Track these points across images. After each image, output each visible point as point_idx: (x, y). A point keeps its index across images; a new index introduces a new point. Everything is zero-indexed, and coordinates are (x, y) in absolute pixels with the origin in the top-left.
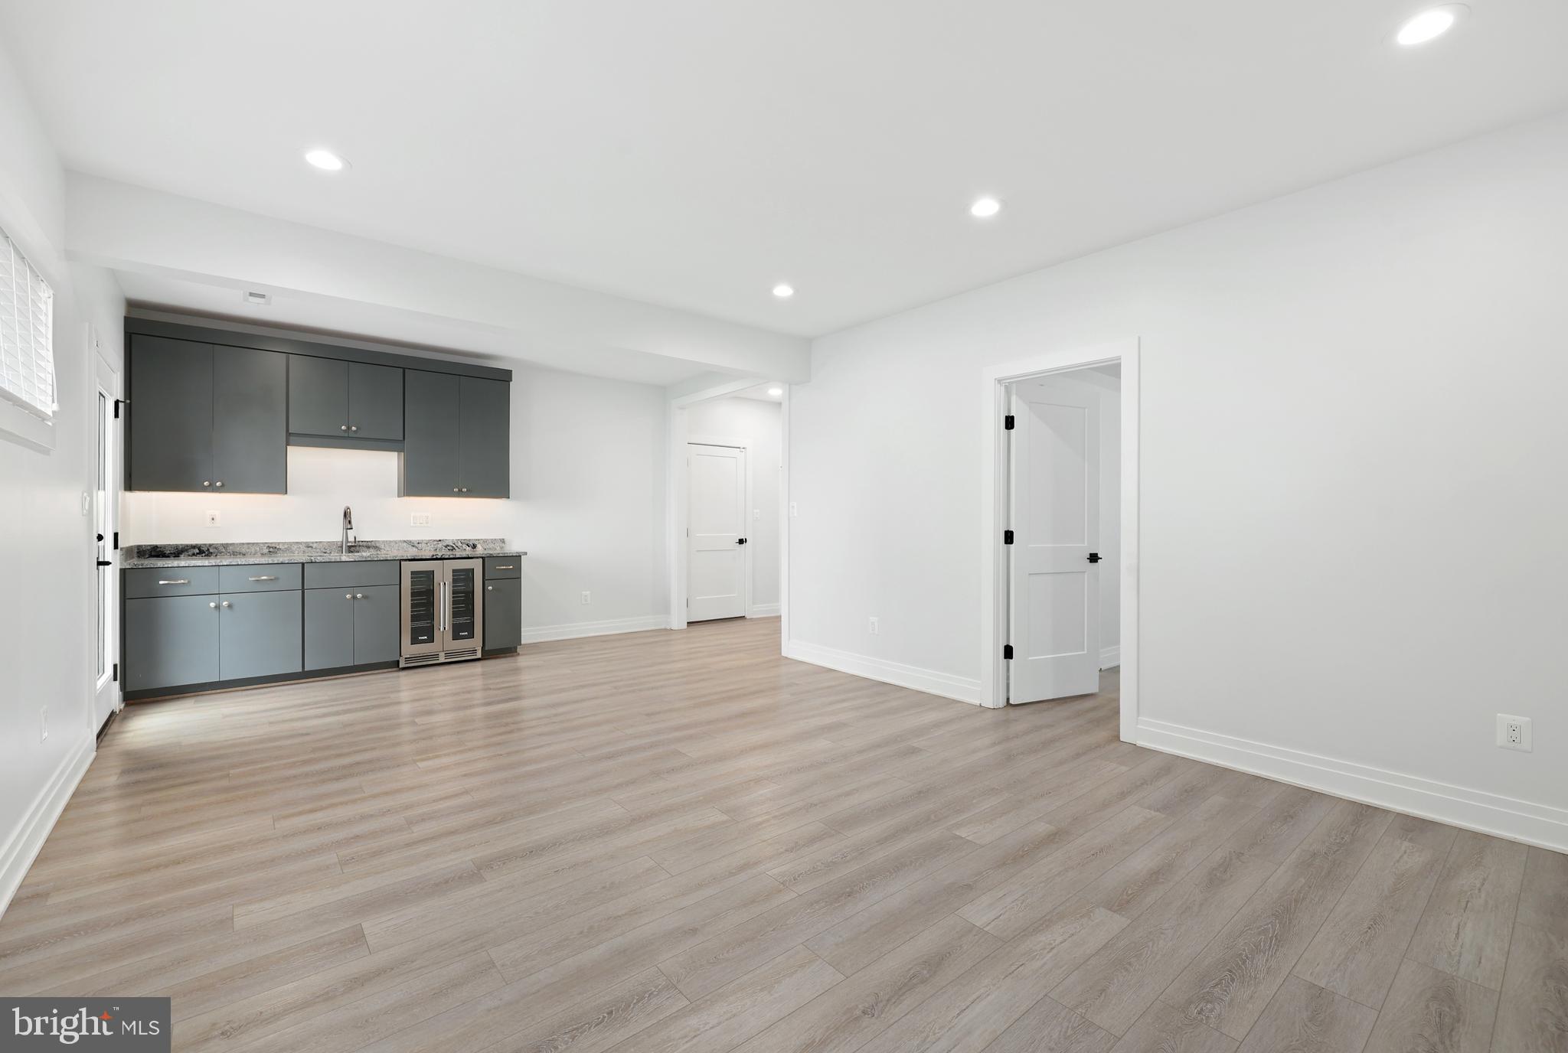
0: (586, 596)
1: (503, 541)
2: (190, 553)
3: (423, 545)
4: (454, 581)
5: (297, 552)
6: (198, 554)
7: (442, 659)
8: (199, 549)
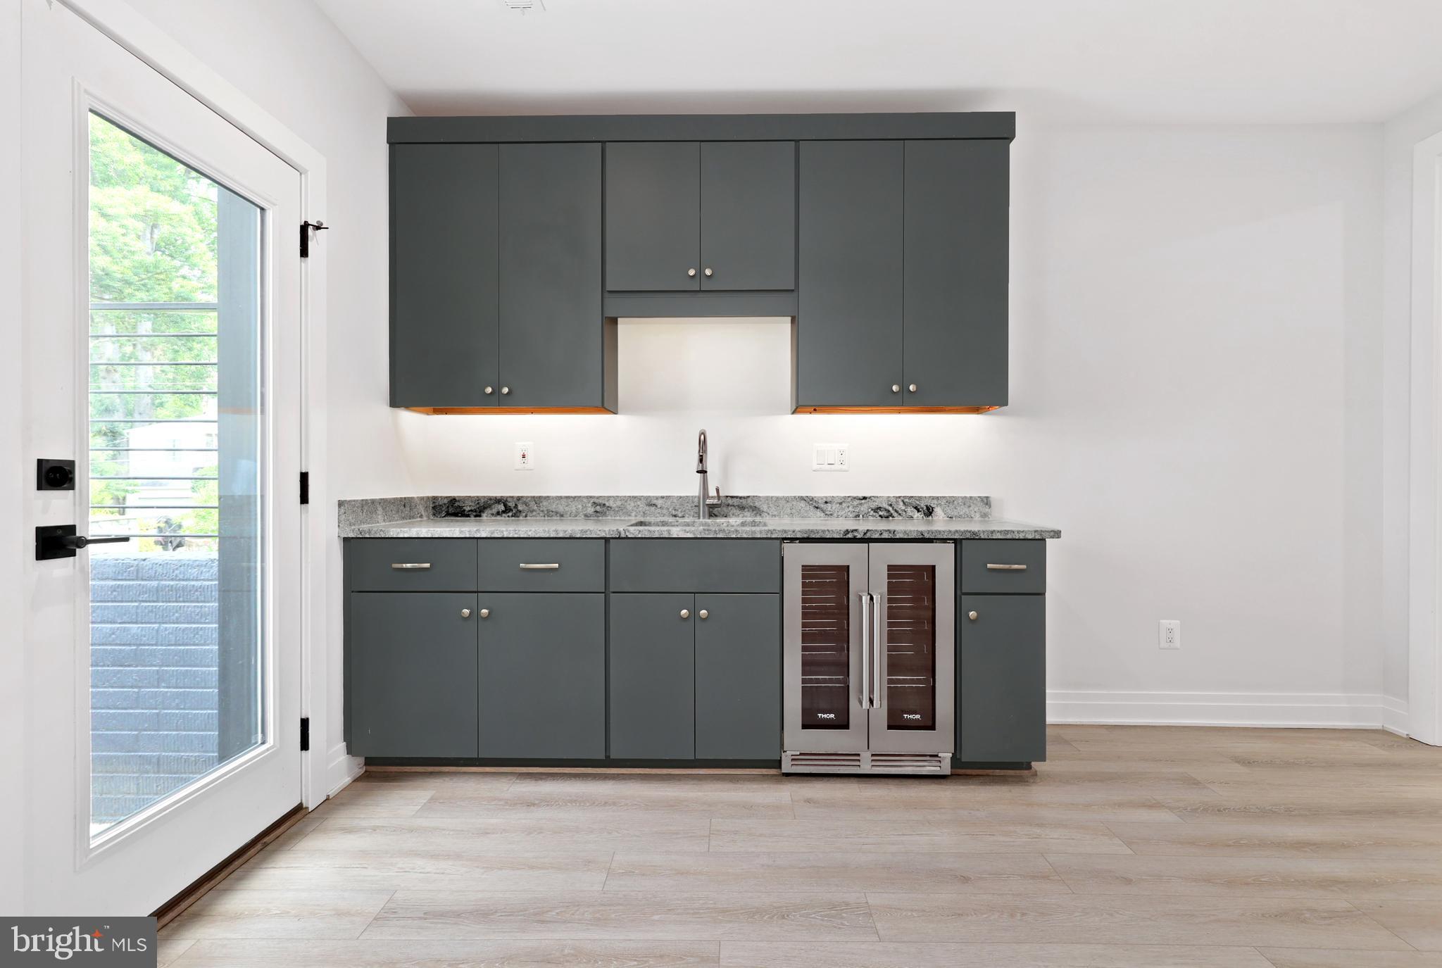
0: (1170, 631)
1: (986, 501)
2: (494, 511)
3: (835, 506)
4: (892, 589)
5: (633, 514)
6: (503, 512)
7: (866, 767)
8: (505, 505)
